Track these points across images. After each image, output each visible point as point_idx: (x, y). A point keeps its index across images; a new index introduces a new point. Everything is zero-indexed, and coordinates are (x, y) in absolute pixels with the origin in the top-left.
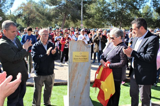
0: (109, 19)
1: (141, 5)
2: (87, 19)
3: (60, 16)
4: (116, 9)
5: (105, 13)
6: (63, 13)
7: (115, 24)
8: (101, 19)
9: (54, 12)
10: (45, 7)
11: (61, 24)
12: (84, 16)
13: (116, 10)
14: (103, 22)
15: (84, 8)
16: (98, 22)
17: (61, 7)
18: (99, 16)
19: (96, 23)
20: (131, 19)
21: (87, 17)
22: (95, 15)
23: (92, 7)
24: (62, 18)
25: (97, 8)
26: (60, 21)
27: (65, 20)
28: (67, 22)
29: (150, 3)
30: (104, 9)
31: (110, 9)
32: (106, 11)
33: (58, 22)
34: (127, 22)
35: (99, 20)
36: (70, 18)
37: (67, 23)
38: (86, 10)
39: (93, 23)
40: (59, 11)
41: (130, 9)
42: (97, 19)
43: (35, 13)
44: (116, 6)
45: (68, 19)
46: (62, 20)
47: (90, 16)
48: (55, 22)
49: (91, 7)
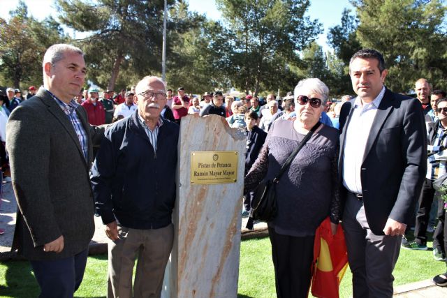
0: (228, 71)
1: (307, 40)
2: (174, 70)
3: (105, 60)
4: (247, 45)
5: (220, 55)
6: (112, 51)
7: (243, 83)
8: (211, 70)
9: (88, 48)
10: (63, 35)
11: (106, 81)
12: (168, 62)
13: (247, 48)
14: (215, 77)
15: (168, 40)
16: (202, 76)
17: (107, 36)
18: (204, 64)
19: (197, 79)
20: (284, 72)
21: (174, 63)
22: (196, 58)
23: (188, 40)
24: (109, 64)
25: (199, 42)
26: (106, 71)
27: (117, 70)
28: (123, 75)
29: (328, 37)
30: (217, 45)
31: (231, 46)
32: (222, 50)
33: (99, 75)
34: (273, 80)
35: (204, 71)
36: (130, 65)
37: (122, 78)
38: (172, 46)
39: (189, 80)
40: (102, 45)
41: (280, 48)
42: (198, 70)
43: (36, 47)
44: (247, 40)
45: (125, 67)
46: (110, 69)
47: (181, 62)
48: (90, 75)
49: (186, 40)
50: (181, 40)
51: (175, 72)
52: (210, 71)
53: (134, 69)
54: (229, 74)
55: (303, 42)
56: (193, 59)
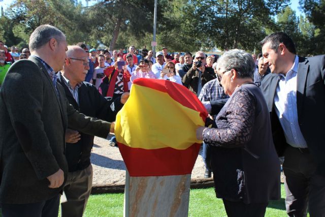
0: (211, 33)
1: (280, 5)
2: (165, 32)
3: (108, 24)
4: (227, 11)
5: (204, 20)
6: (113, 17)
9: (94, 14)
10: (77, 3)
11: (108, 41)
12: (160, 25)
13: (227, 14)
14: (200, 38)
15: (159, 7)
16: (189, 37)
17: (109, 4)
18: (190, 26)
19: (184, 39)
20: (258, 35)
21: (165, 26)
22: (183, 22)
23: (177, 7)
24: (110, 27)
25: (186, 8)
26: (108, 33)
27: (118, 31)
28: (123, 36)
29: (300, 2)
30: (202, 10)
31: (213, 11)
32: (205, 15)
33: (103, 36)
35: (190, 33)
36: (128, 28)
37: (121, 38)
38: (163, 12)
39: (177, 41)
40: (105, 11)
41: (256, 14)
42: (185, 33)
43: (53, 14)
44: (227, 6)
45: (124, 30)
46: (112, 31)
47: (171, 25)
48: (96, 36)
49: (175, 7)
50: (172, 7)
51: (166, 33)
52: (195, 33)
53: (131, 31)
54: (211, 36)
55: (277, 8)
56: (180, 22)
